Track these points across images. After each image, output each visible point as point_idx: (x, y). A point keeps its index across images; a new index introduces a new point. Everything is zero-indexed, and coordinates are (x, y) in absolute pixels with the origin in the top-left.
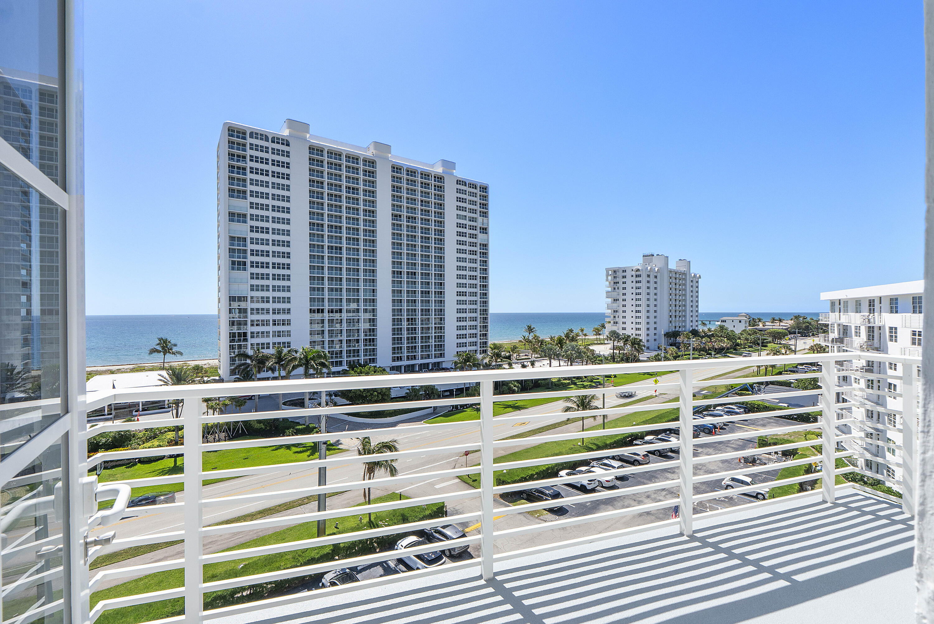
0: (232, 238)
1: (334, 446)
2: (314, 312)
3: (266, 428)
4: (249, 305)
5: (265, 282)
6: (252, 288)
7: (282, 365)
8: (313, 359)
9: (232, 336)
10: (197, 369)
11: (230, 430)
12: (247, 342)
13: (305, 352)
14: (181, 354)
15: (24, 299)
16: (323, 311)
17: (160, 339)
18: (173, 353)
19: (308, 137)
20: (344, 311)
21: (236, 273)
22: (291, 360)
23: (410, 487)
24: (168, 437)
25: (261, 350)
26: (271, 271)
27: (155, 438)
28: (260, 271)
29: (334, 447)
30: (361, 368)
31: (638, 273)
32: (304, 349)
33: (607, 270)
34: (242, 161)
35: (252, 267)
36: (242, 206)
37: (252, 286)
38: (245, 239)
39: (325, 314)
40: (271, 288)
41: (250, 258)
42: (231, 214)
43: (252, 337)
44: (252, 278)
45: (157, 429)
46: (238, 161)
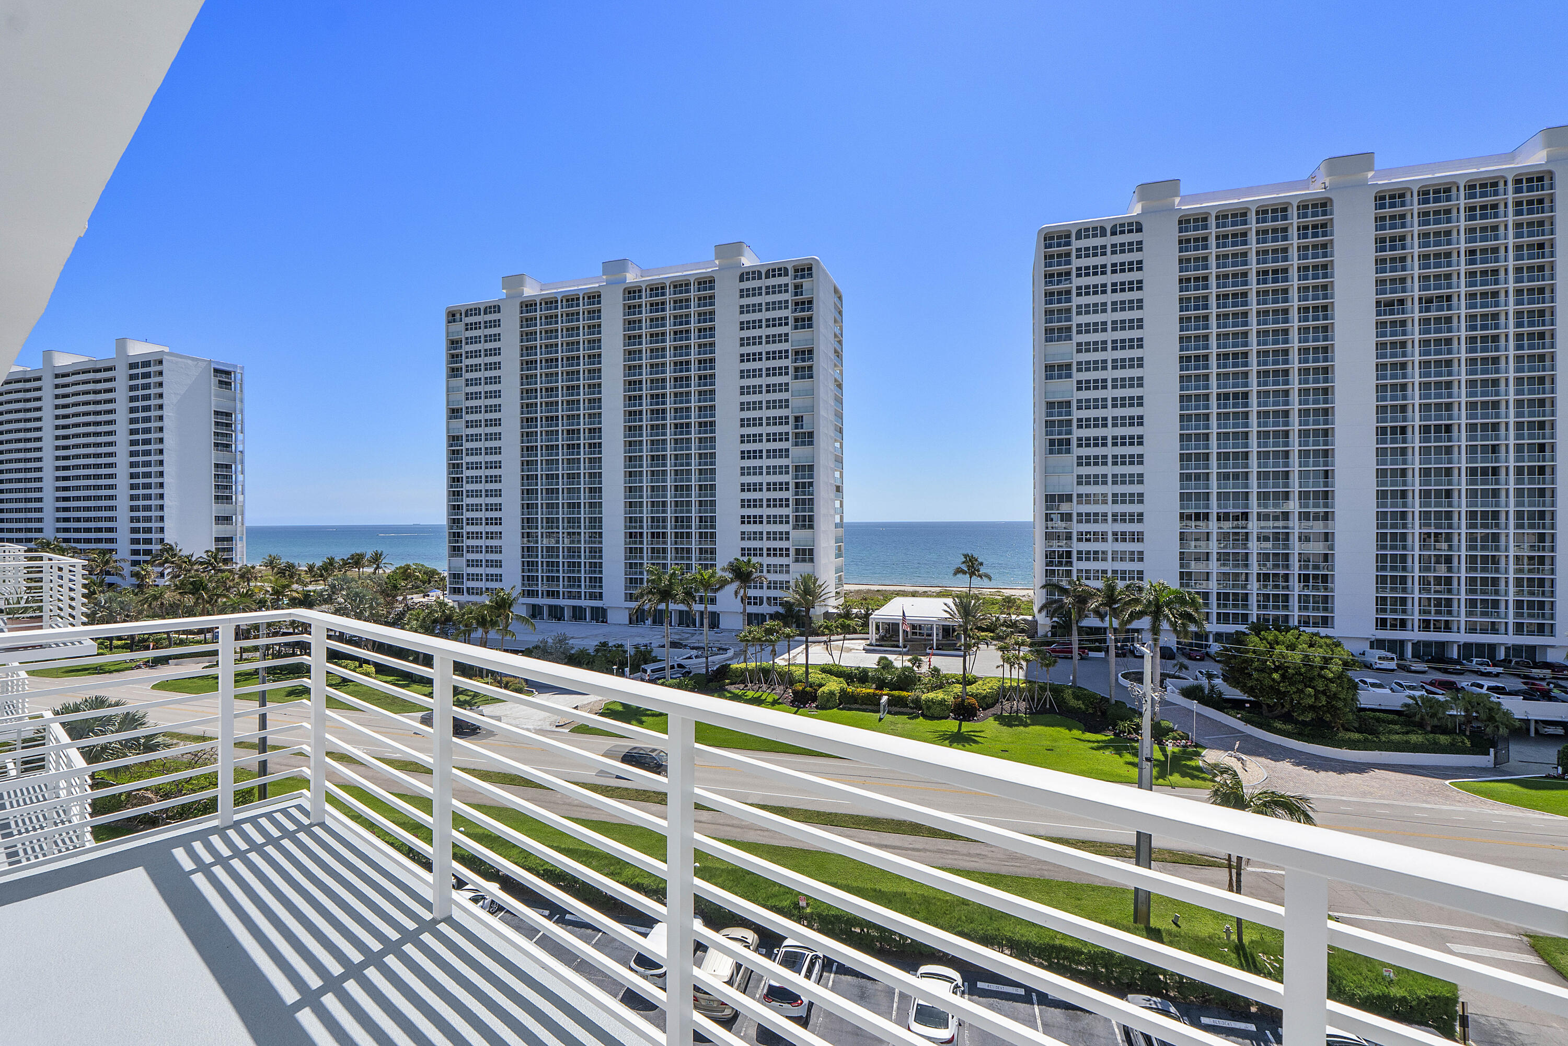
0: (1050, 405)
1: (1204, 772)
2: (1189, 517)
3: (1087, 710)
4: (1075, 508)
5: (1100, 470)
6: (1080, 480)
7: (1115, 609)
8: (1168, 604)
9: (1050, 557)
10: (1009, 602)
11: (1033, 700)
12: (1071, 566)
13: (1155, 591)
14: (990, 578)
15: (837, 504)
16: (1206, 517)
17: (966, 556)
18: (980, 576)
19: (1176, 203)
20: (1253, 517)
21: (1056, 457)
22: (1128, 603)
23: (1370, 918)
24: (955, 690)
25: (1084, 581)
26: (1109, 451)
27: (941, 688)
28: (1092, 451)
29: (1203, 775)
30: (1277, 633)
32: (1152, 585)
34: (1066, 280)
35: (1080, 445)
36: (1065, 351)
37: (1080, 477)
38: (1068, 403)
39: (1210, 523)
40: (1110, 479)
41: (1077, 433)
42: (1049, 368)
43: (1080, 559)
44: (1079, 464)
45: (945, 676)
46: (1059, 282)
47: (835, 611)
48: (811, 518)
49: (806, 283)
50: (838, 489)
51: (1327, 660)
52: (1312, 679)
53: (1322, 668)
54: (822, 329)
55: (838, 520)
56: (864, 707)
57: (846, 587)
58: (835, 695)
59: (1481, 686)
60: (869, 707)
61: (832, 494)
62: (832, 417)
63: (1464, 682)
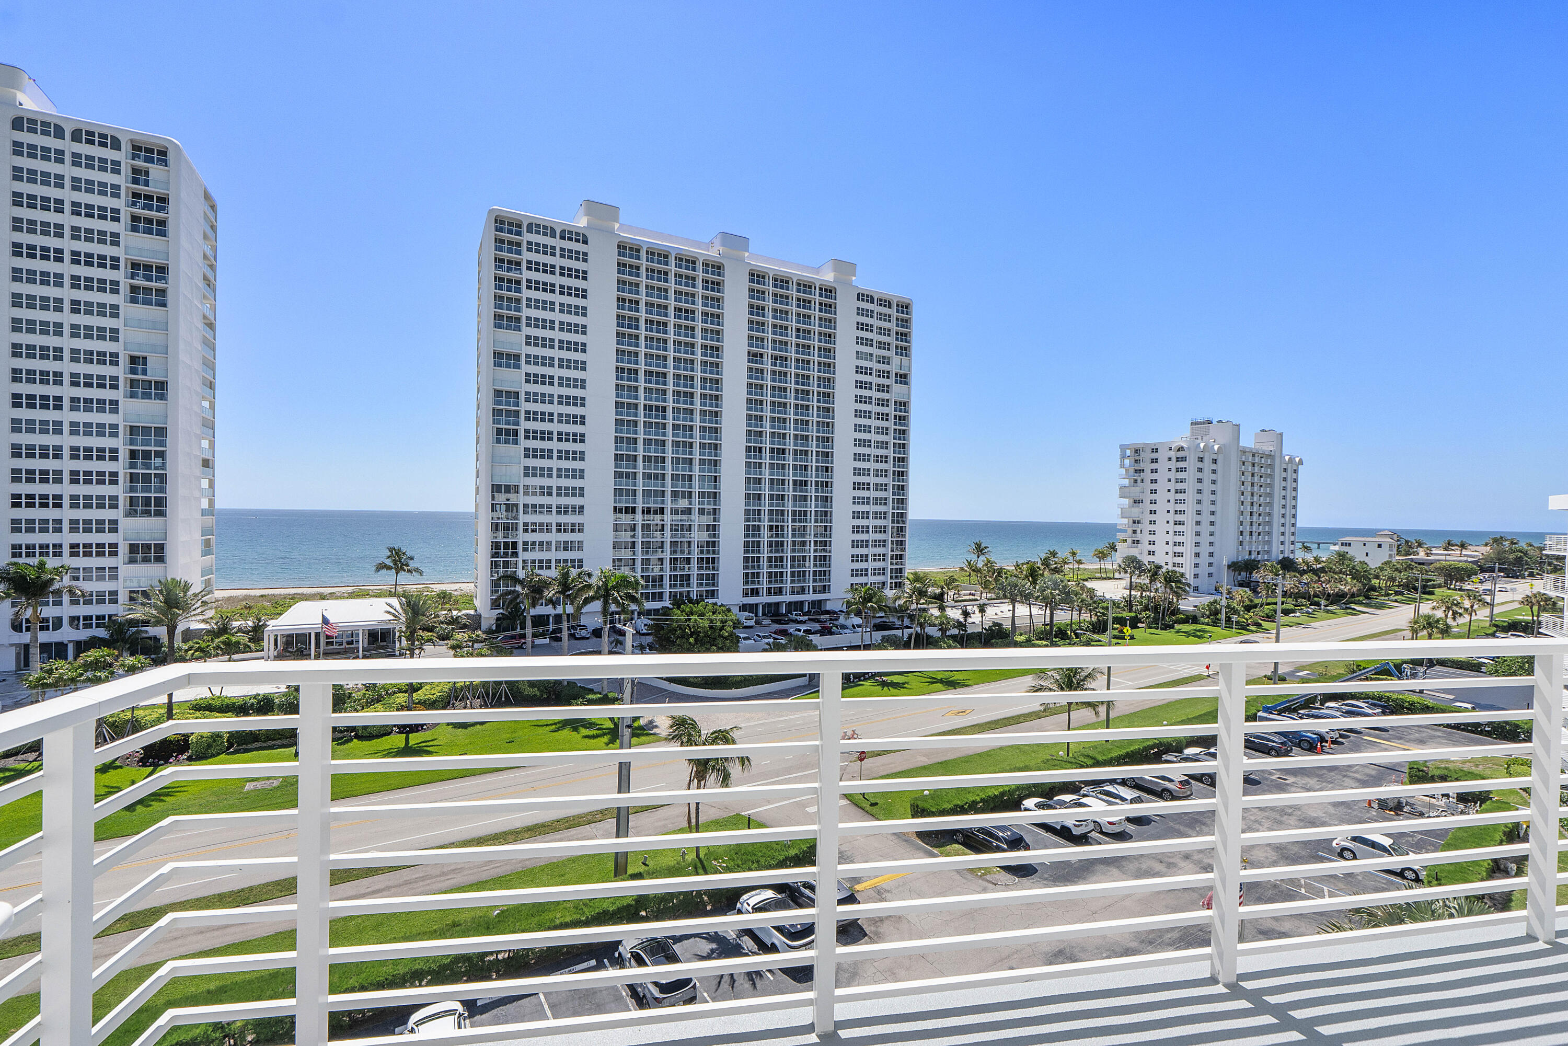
0: (498, 393)
1: (645, 729)
2: (620, 511)
3: (542, 695)
4: (521, 499)
5: (545, 463)
6: (527, 471)
7: (569, 596)
8: (616, 587)
9: (495, 547)
10: (445, 597)
11: (488, 695)
12: (517, 556)
13: (605, 577)
14: (421, 573)
15: (205, 483)
16: (634, 510)
17: (391, 549)
18: (409, 571)
19: (616, 228)
20: (668, 511)
21: (503, 447)
22: (581, 589)
23: (765, 808)
24: (398, 701)
25: (537, 571)
26: (555, 445)
27: (379, 701)
28: (538, 444)
29: (645, 732)
30: (692, 605)
31: (1181, 454)
32: (602, 572)
33: (1123, 448)
34: (516, 269)
35: (527, 437)
36: (513, 341)
37: (526, 468)
38: (517, 395)
39: (637, 516)
40: (555, 473)
41: (524, 425)
42: (498, 355)
43: (525, 550)
44: (527, 456)
45: (383, 687)
46: (509, 270)
47: (203, 626)
48: (160, 502)
49: (155, 171)
50: (206, 463)
51: (724, 622)
52: (715, 639)
53: (721, 630)
54: (184, 242)
55: (205, 504)
56: (271, 743)
57: (218, 594)
58: (221, 737)
59: (800, 630)
60: (279, 742)
61: (198, 469)
62: (197, 365)
63: (791, 629)
